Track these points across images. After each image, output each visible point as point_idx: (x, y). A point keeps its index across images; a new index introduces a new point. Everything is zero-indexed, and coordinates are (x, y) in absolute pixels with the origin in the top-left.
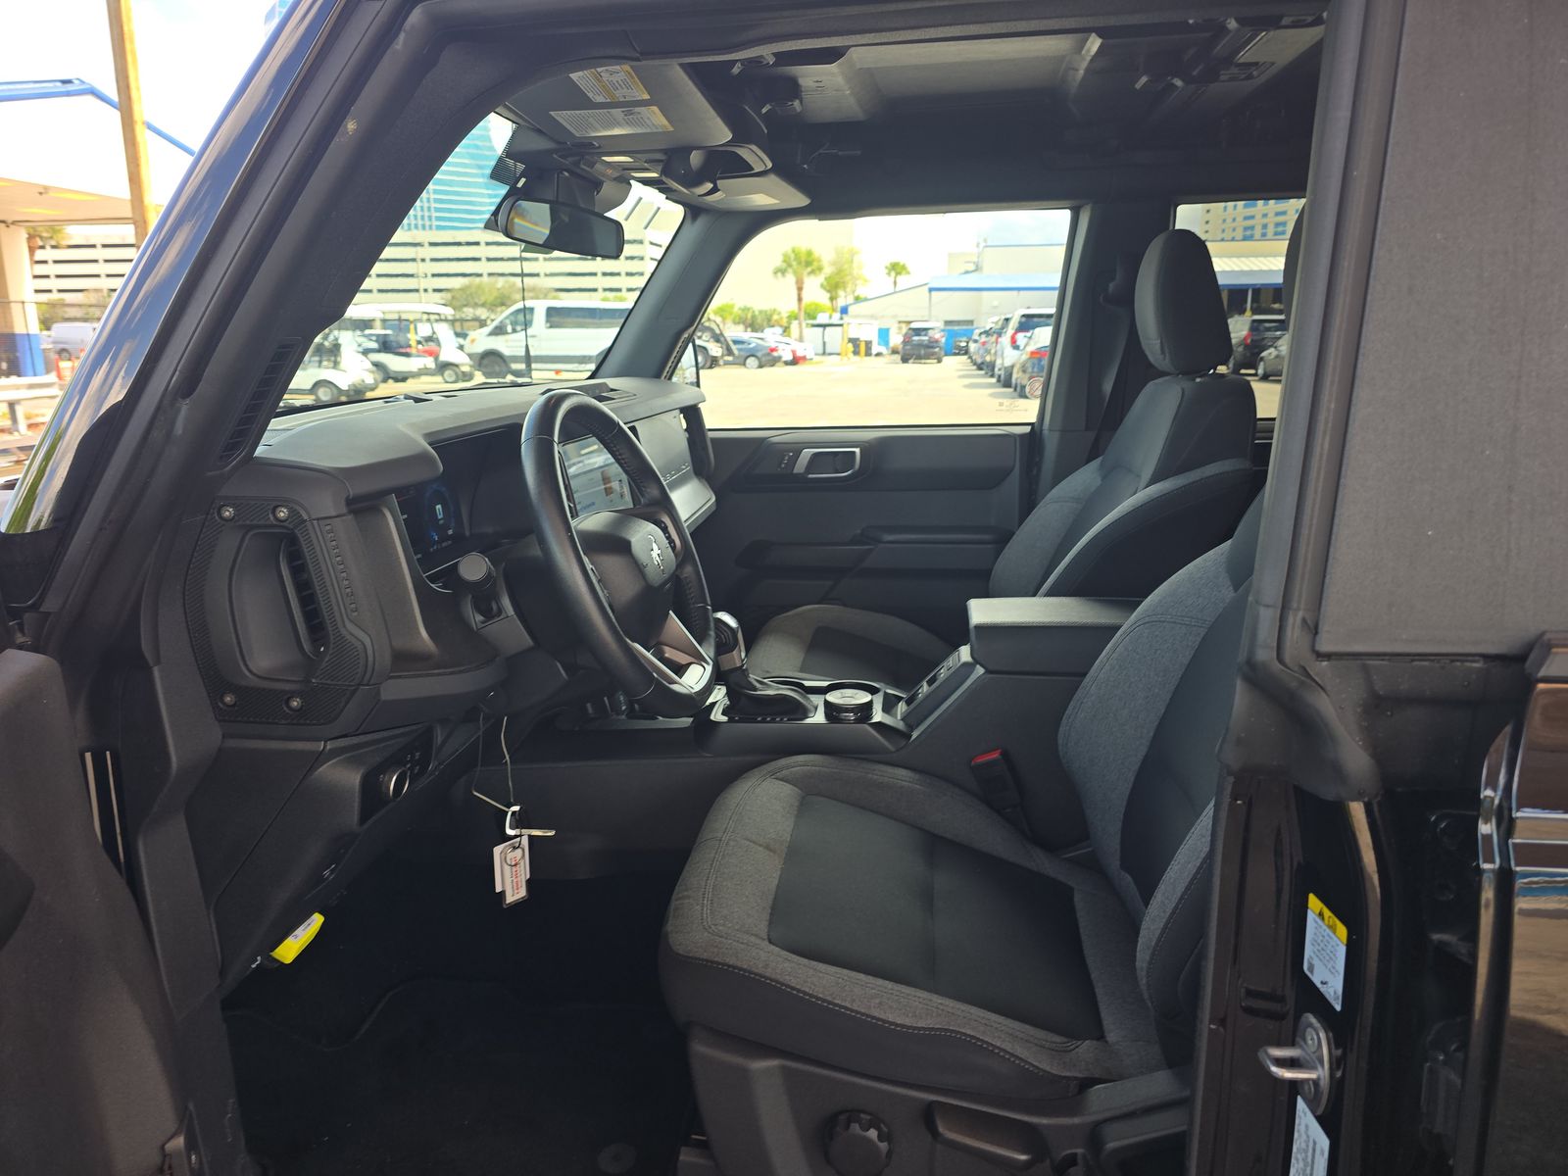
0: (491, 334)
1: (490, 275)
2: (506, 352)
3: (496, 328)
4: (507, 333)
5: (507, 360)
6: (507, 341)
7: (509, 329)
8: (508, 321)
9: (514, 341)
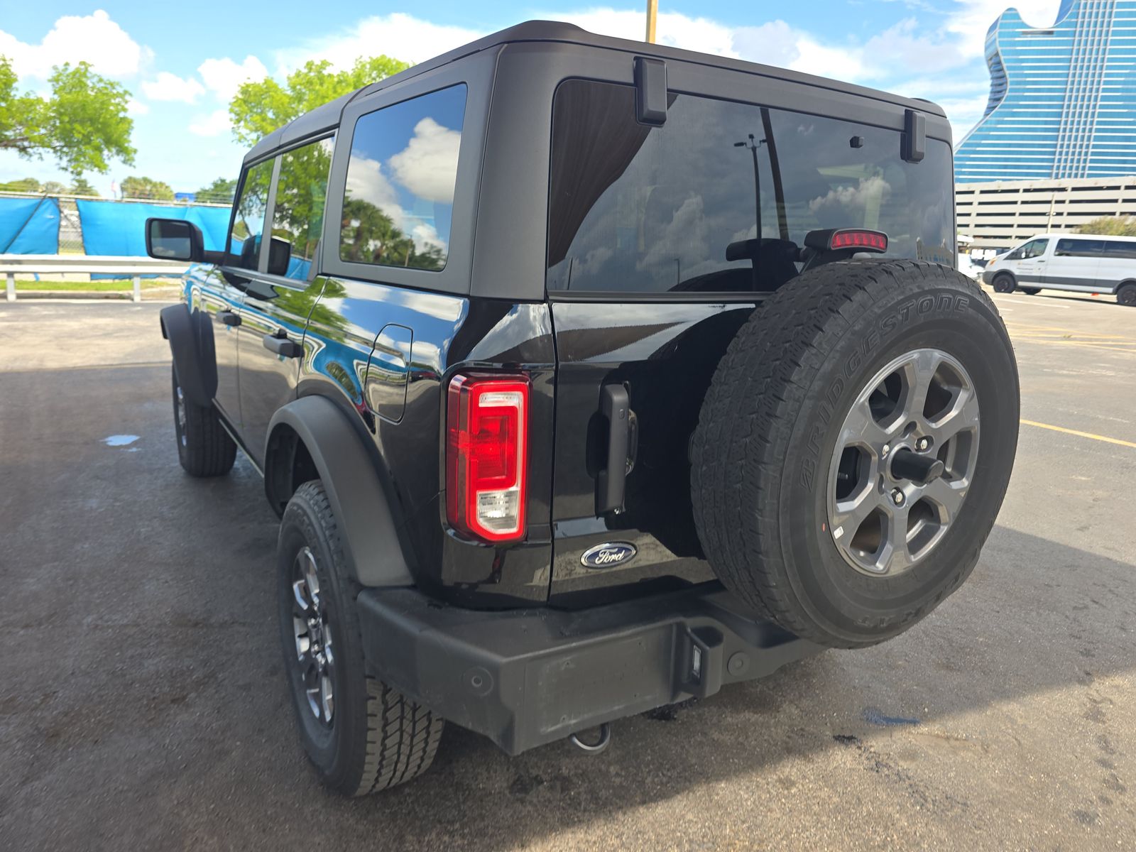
0: (1007, 259)
1: (1122, 214)
2: (1017, 272)
3: (1013, 254)
4: (1021, 258)
5: (1016, 279)
6: (1019, 264)
7: (1023, 255)
8: (1024, 249)
9: (1023, 264)
